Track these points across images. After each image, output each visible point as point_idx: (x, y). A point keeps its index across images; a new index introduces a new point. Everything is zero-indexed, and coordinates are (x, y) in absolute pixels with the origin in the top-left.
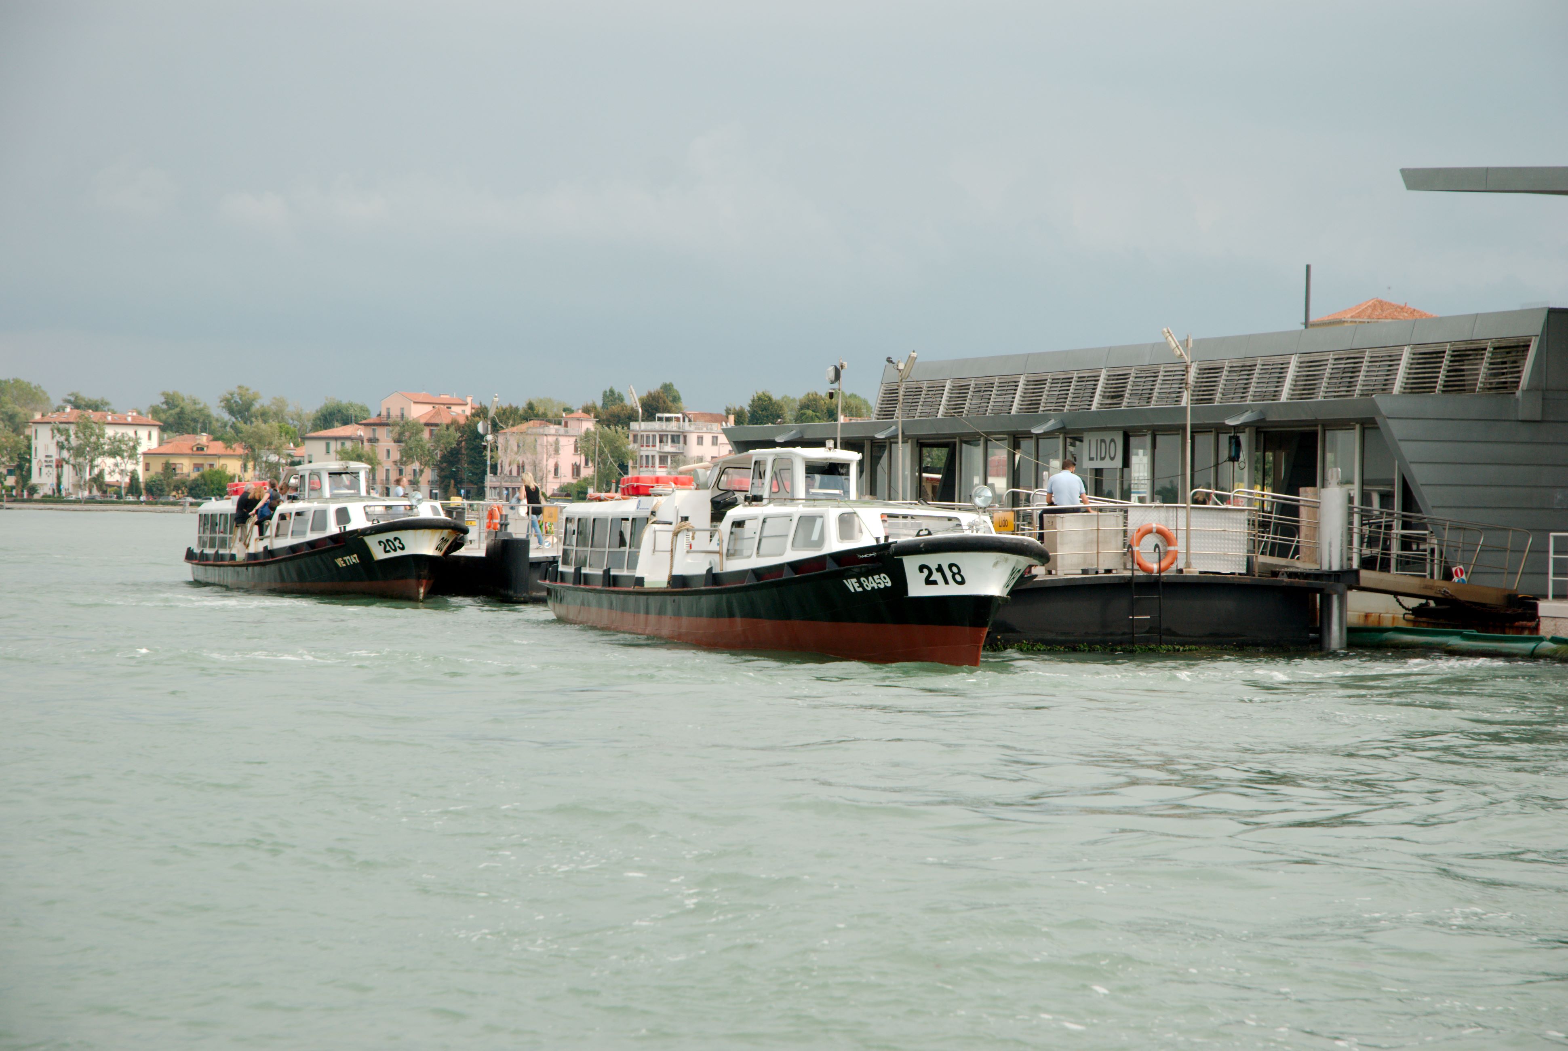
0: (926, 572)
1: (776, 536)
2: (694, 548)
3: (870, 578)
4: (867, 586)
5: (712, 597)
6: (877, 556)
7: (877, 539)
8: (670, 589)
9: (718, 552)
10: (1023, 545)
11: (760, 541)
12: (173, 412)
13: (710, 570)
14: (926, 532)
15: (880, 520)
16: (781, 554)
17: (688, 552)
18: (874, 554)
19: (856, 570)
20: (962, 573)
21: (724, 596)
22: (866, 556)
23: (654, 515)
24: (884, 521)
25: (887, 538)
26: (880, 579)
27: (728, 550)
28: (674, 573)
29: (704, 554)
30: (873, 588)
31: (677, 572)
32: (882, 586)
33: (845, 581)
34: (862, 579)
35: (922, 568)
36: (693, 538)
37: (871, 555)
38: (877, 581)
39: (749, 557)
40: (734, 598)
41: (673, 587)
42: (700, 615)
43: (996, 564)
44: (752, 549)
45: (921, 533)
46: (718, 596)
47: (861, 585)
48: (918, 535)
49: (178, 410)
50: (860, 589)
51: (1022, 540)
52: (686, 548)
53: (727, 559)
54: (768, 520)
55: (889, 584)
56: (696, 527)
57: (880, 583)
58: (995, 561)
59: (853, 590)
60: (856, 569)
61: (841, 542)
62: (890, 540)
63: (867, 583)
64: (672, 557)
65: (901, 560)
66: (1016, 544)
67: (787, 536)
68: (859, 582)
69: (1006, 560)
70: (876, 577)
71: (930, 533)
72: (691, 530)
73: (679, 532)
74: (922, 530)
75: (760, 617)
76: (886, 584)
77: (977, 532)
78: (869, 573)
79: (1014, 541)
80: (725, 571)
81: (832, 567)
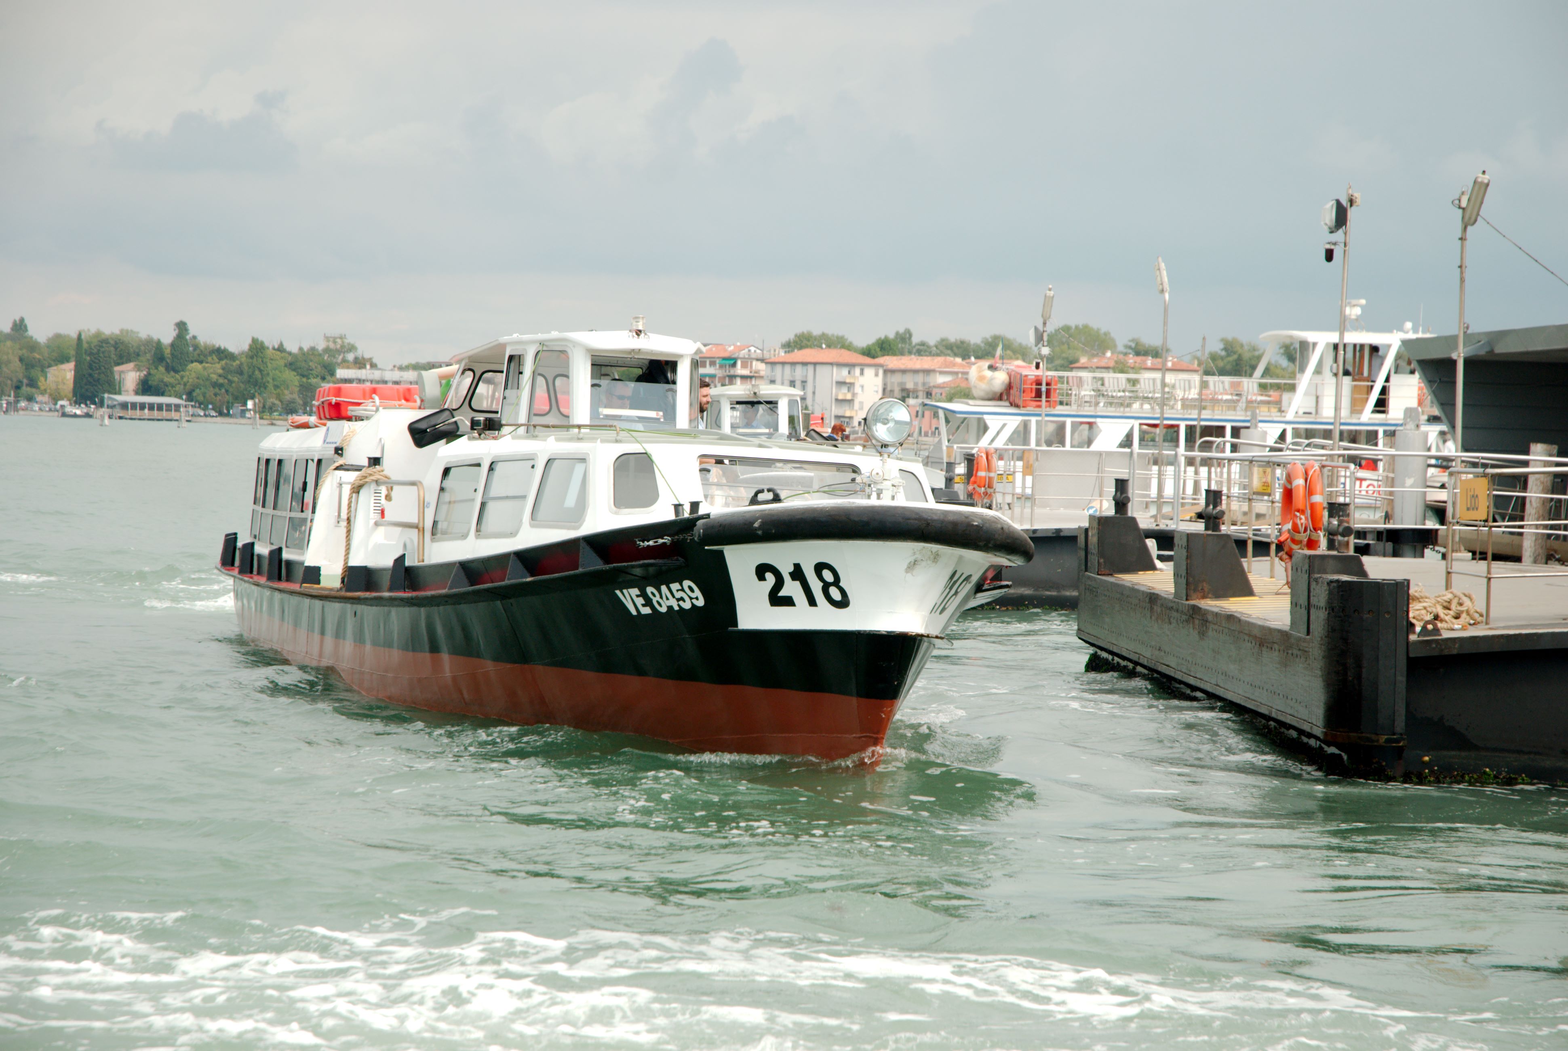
0: (770, 578)
1: (507, 498)
2: (388, 516)
3: (664, 588)
4: (660, 605)
5: (407, 611)
6: (673, 542)
7: (678, 507)
8: (343, 593)
9: (416, 527)
10: (969, 525)
11: (483, 505)
12: (1231, 359)
13: (400, 560)
14: (770, 496)
15: (697, 467)
16: (513, 534)
17: (377, 524)
18: (667, 540)
19: (638, 572)
20: (841, 584)
21: (423, 610)
22: (651, 543)
23: (341, 455)
24: (704, 470)
25: (695, 506)
26: (683, 590)
27: (435, 523)
28: (353, 563)
29: (399, 529)
30: (670, 608)
31: (356, 561)
32: (687, 605)
33: (618, 592)
34: (650, 590)
35: (762, 571)
36: (388, 498)
37: (660, 541)
38: (679, 595)
39: (464, 536)
40: (438, 614)
41: (348, 590)
42: (388, 644)
43: (912, 566)
44: (469, 523)
45: (761, 497)
46: (414, 609)
47: (648, 602)
48: (754, 501)
49: (1235, 357)
50: (647, 611)
51: (967, 516)
52: (375, 517)
53: (433, 540)
54: (499, 468)
55: (701, 603)
56: (394, 477)
57: (682, 599)
58: (912, 559)
59: (634, 613)
60: (637, 568)
61: (616, 513)
62: (702, 511)
63: (658, 598)
64: (349, 532)
65: (721, 555)
66: (955, 524)
67: (524, 497)
68: (643, 594)
69: (936, 557)
70: (675, 586)
71: (777, 499)
72: (384, 483)
73: (360, 487)
74: (762, 491)
75: (478, 656)
76: (694, 601)
77: (879, 497)
78: (661, 578)
79: (951, 518)
80: (427, 562)
81: (591, 563)
